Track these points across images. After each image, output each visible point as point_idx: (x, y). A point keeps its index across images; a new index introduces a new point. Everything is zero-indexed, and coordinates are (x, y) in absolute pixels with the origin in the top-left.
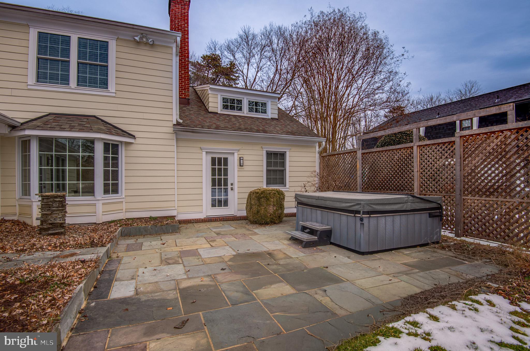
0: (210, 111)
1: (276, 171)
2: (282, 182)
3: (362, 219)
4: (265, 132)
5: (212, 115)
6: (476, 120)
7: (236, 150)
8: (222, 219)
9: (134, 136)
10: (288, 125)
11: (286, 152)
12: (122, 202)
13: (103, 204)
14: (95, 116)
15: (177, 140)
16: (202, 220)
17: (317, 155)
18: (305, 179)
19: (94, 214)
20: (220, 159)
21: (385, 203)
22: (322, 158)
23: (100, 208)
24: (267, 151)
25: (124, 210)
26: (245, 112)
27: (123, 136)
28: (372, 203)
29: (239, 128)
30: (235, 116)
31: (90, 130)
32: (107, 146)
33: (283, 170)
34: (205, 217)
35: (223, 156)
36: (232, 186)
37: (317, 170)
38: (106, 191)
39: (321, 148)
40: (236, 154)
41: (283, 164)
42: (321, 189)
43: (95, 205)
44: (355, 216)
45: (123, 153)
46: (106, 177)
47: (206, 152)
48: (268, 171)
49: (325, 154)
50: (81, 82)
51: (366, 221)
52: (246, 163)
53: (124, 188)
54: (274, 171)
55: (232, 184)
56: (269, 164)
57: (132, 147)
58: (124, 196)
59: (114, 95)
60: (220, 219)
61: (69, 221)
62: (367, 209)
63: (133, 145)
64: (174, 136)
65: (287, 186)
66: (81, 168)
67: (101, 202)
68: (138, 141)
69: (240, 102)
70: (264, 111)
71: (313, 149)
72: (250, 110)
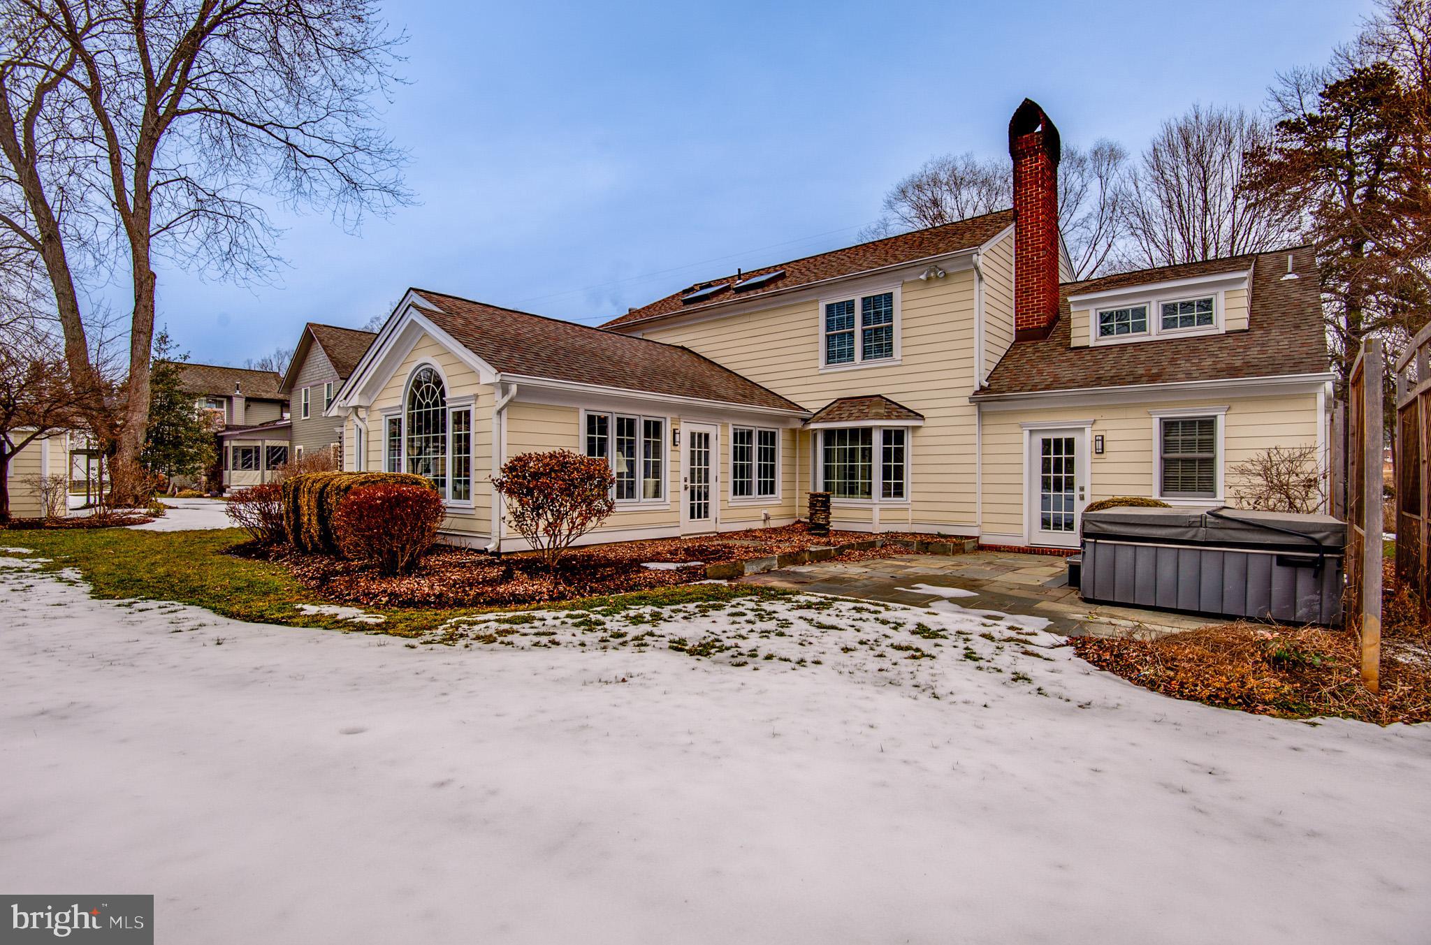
0: (1073, 346)
2: (1206, 485)
5: (1075, 353)
7: (1087, 423)
8: (1055, 552)
9: (922, 416)
11: (1215, 416)
12: (907, 509)
13: (881, 509)
14: (879, 396)
15: (981, 415)
16: (1023, 549)
17: (1322, 418)
19: (869, 521)
20: (1058, 442)
21: (1132, 522)
23: (877, 515)
24: (1161, 419)
25: (910, 521)
26: (1152, 330)
27: (907, 418)
28: (1098, 519)
31: (866, 416)
32: (887, 435)
33: (1206, 459)
34: (1027, 545)
35: (1064, 436)
36: (1081, 493)
38: (886, 494)
40: (1088, 431)
41: (1209, 445)
43: (871, 510)
44: (1095, 542)
45: (909, 440)
46: (886, 475)
47: (1031, 431)
48: (1164, 461)
50: (866, 354)
52: (1108, 446)
53: (910, 490)
55: (1082, 489)
56: (1167, 445)
57: (921, 432)
58: (910, 502)
59: (899, 363)
60: (1050, 552)
61: (834, 526)
63: (922, 429)
64: (974, 410)
65: (1220, 495)
66: (848, 464)
67: (878, 507)
68: (928, 422)
69: (1142, 313)
70: (1207, 319)
71: (1308, 404)
72: (1167, 324)
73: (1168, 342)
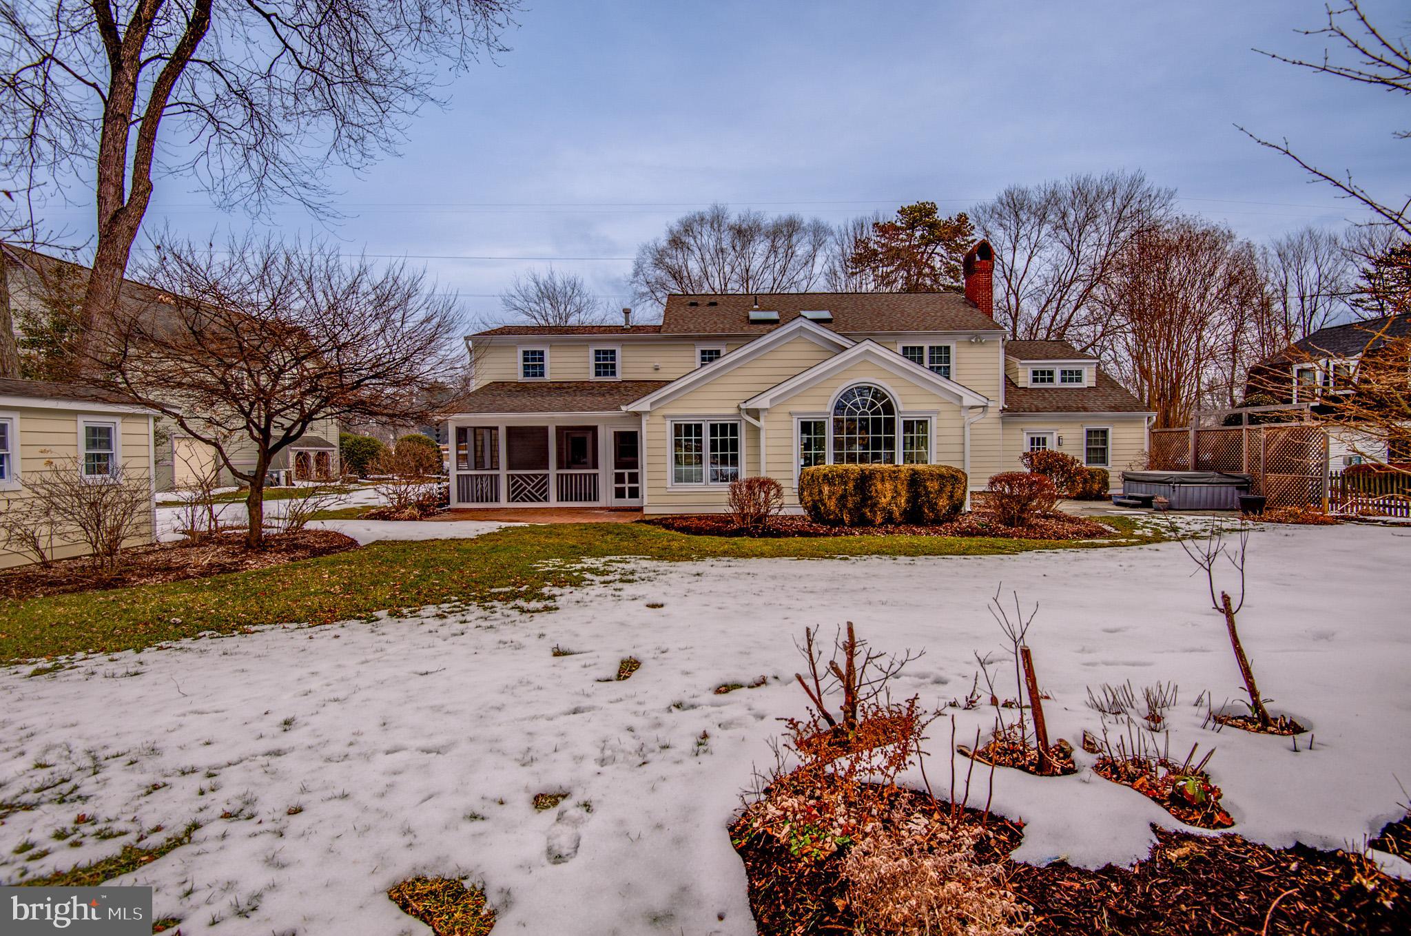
0: (1020, 385)
1: (1097, 449)
2: (1104, 460)
3: (1174, 487)
4: (1085, 409)
5: (1022, 392)
6: (1295, 402)
7: (1053, 430)
10: (1110, 395)
11: (1108, 430)
15: (1003, 423)
17: (1146, 431)
18: (1131, 458)
20: (1038, 439)
22: (1152, 434)
24: (1087, 429)
26: (1057, 383)
29: (1058, 407)
30: (1046, 390)
33: (1104, 449)
35: (1041, 436)
37: (1146, 450)
39: (1151, 424)
40: (1055, 434)
41: (1105, 442)
42: (1147, 468)
47: (1027, 433)
48: (1088, 449)
49: (1155, 430)
51: (1177, 489)
52: (1065, 442)
54: (1094, 449)
56: (1089, 442)
62: (1178, 480)
65: (1110, 465)
69: (1051, 373)
70: (1079, 380)
71: (1142, 425)
72: (1063, 380)
73: (1066, 389)
